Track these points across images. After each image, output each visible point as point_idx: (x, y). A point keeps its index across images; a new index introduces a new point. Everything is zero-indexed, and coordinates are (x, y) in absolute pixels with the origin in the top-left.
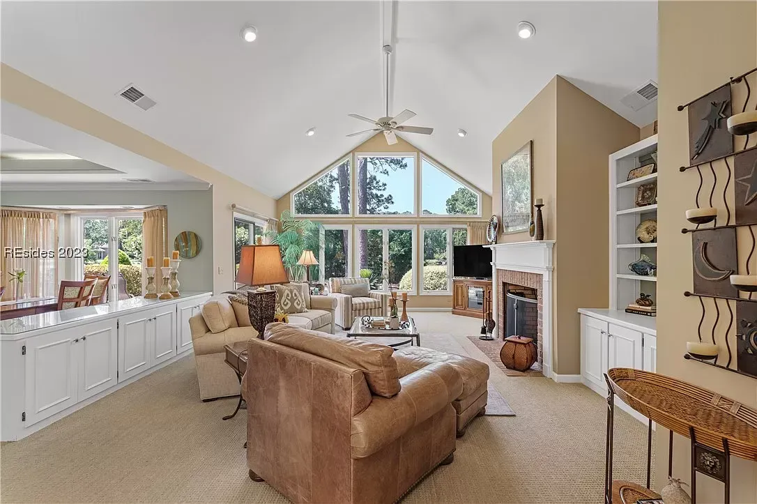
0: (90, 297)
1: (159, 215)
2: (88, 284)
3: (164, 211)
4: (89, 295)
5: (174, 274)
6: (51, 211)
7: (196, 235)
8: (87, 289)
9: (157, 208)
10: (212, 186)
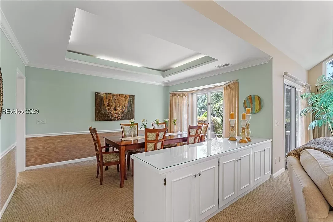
0: (201, 135)
1: (233, 87)
2: (200, 127)
3: (236, 83)
4: (200, 134)
5: (248, 125)
6: (186, 92)
7: (259, 97)
8: (199, 130)
9: (233, 82)
10: (272, 58)
